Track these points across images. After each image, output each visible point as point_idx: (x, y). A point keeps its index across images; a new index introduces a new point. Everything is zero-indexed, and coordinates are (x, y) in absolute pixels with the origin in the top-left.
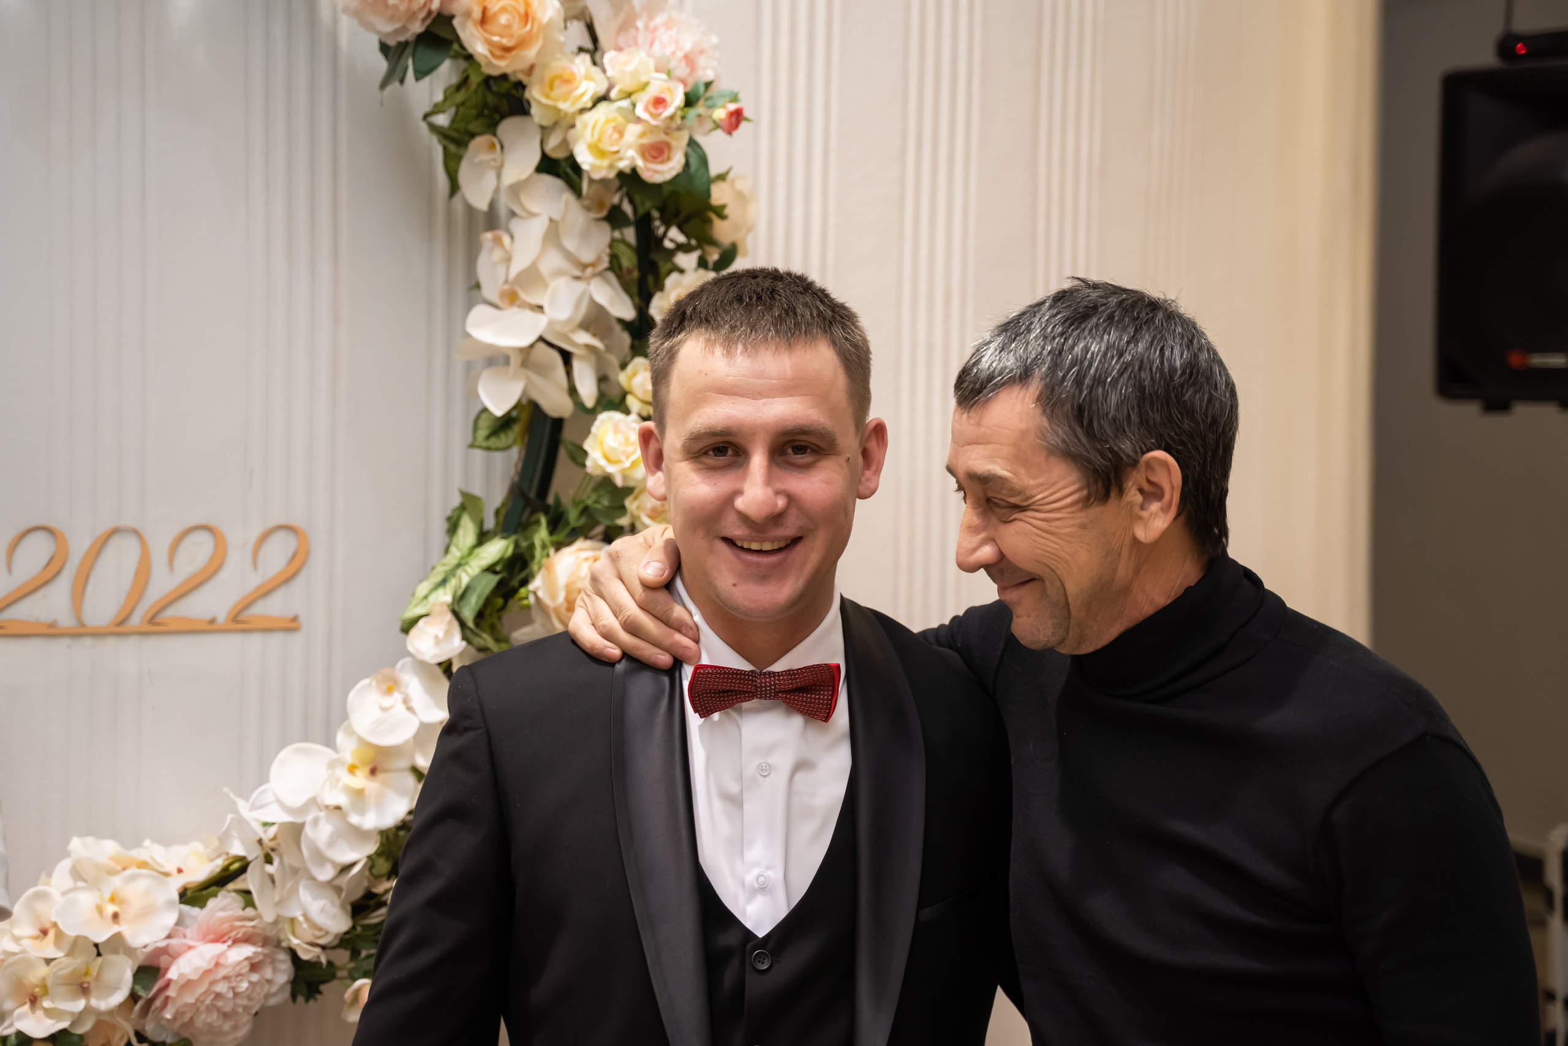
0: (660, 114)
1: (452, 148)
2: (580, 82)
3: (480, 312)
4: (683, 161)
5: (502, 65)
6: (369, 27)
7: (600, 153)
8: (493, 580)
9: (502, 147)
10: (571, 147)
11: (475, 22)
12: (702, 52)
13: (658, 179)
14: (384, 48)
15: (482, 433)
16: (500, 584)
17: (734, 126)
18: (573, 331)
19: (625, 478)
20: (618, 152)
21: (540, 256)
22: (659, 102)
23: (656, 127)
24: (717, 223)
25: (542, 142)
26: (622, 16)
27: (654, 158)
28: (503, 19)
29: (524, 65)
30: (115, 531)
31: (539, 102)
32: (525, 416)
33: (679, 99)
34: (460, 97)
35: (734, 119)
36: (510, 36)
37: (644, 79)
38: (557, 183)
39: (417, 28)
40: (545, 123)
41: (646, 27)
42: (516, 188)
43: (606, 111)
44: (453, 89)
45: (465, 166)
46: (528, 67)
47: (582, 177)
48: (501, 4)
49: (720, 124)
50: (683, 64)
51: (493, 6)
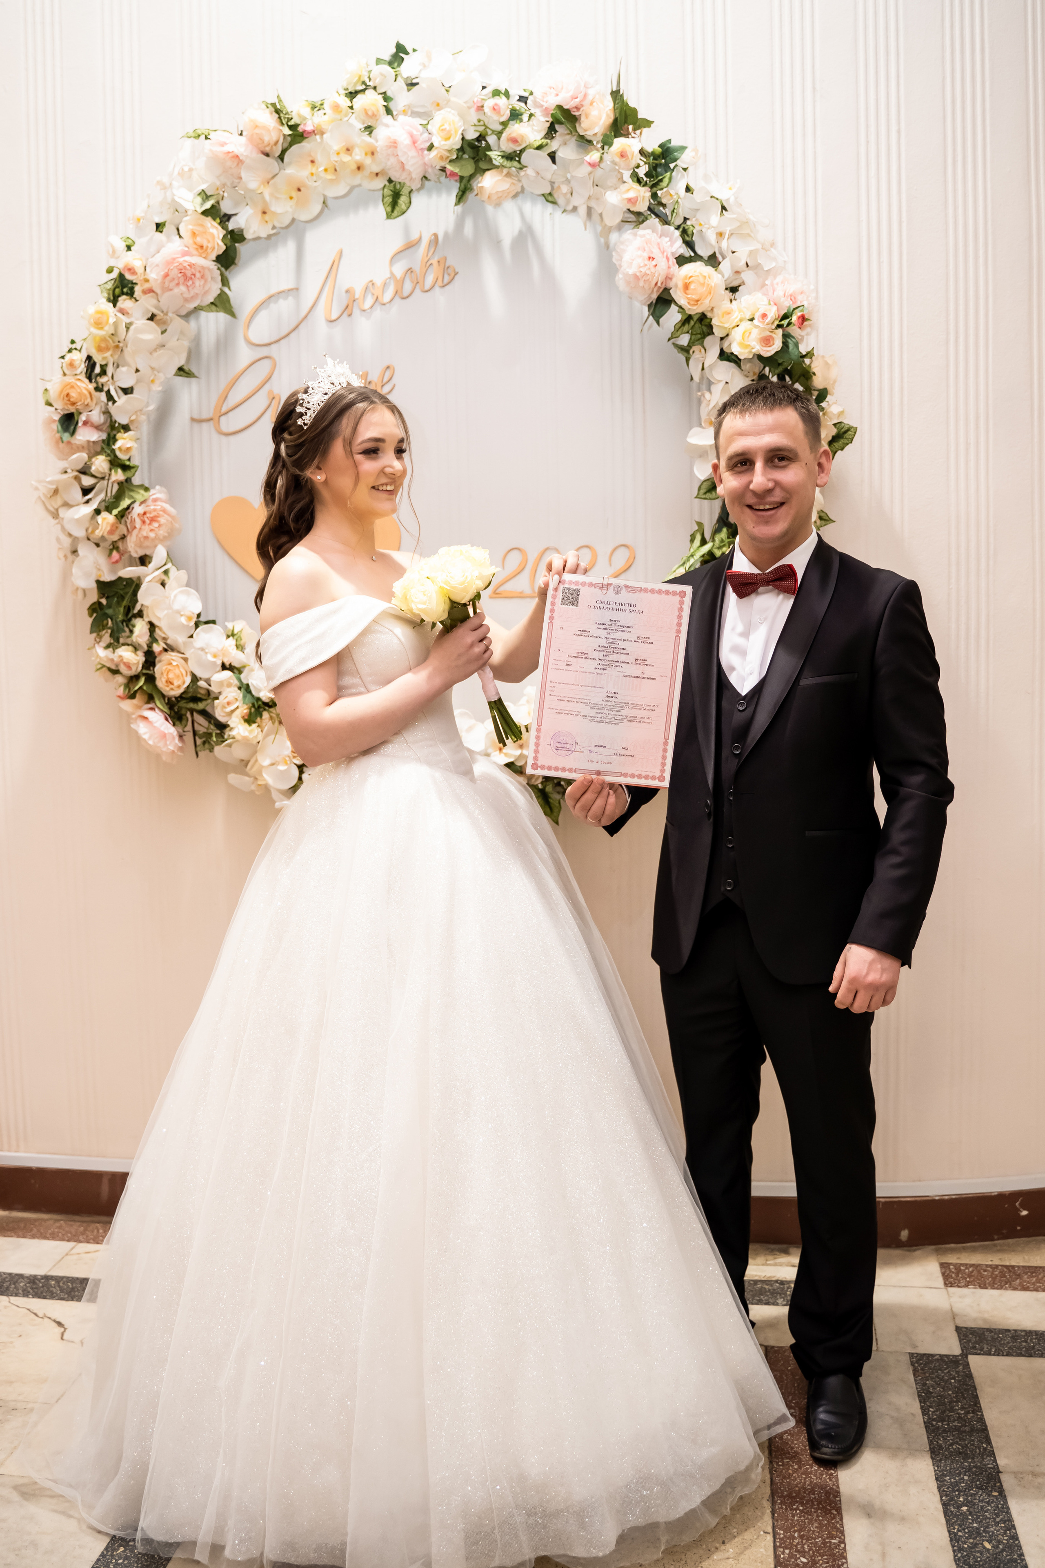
0: (765, 322)
1: (686, 354)
2: (736, 312)
3: (696, 430)
4: (782, 345)
5: (699, 310)
6: (640, 298)
7: (742, 345)
9: (705, 350)
10: (732, 345)
11: (681, 289)
12: (802, 293)
13: (768, 354)
14: (649, 307)
15: (702, 491)
17: (801, 323)
20: (751, 345)
22: (765, 316)
23: (767, 331)
24: (814, 377)
25: (721, 345)
27: (766, 344)
28: (693, 286)
29: (706, 307)
30: (547, 549)
31: (717, 326)
33: (772, 313)
34: (686, 328)
35: (801, 321)
36: (699, 293)
37: (758, 306)
38: (732, 364)
39: (655, 296)
40: (721, 337)
42: (711, 367)
43: (746, 325)
44: (680, 325)
45: (691, 362)
46: (710, 309)
47: (740, 360)
48: (691, 280)
49: (795, 323)
50: (788, 300)
51: (688, 281)
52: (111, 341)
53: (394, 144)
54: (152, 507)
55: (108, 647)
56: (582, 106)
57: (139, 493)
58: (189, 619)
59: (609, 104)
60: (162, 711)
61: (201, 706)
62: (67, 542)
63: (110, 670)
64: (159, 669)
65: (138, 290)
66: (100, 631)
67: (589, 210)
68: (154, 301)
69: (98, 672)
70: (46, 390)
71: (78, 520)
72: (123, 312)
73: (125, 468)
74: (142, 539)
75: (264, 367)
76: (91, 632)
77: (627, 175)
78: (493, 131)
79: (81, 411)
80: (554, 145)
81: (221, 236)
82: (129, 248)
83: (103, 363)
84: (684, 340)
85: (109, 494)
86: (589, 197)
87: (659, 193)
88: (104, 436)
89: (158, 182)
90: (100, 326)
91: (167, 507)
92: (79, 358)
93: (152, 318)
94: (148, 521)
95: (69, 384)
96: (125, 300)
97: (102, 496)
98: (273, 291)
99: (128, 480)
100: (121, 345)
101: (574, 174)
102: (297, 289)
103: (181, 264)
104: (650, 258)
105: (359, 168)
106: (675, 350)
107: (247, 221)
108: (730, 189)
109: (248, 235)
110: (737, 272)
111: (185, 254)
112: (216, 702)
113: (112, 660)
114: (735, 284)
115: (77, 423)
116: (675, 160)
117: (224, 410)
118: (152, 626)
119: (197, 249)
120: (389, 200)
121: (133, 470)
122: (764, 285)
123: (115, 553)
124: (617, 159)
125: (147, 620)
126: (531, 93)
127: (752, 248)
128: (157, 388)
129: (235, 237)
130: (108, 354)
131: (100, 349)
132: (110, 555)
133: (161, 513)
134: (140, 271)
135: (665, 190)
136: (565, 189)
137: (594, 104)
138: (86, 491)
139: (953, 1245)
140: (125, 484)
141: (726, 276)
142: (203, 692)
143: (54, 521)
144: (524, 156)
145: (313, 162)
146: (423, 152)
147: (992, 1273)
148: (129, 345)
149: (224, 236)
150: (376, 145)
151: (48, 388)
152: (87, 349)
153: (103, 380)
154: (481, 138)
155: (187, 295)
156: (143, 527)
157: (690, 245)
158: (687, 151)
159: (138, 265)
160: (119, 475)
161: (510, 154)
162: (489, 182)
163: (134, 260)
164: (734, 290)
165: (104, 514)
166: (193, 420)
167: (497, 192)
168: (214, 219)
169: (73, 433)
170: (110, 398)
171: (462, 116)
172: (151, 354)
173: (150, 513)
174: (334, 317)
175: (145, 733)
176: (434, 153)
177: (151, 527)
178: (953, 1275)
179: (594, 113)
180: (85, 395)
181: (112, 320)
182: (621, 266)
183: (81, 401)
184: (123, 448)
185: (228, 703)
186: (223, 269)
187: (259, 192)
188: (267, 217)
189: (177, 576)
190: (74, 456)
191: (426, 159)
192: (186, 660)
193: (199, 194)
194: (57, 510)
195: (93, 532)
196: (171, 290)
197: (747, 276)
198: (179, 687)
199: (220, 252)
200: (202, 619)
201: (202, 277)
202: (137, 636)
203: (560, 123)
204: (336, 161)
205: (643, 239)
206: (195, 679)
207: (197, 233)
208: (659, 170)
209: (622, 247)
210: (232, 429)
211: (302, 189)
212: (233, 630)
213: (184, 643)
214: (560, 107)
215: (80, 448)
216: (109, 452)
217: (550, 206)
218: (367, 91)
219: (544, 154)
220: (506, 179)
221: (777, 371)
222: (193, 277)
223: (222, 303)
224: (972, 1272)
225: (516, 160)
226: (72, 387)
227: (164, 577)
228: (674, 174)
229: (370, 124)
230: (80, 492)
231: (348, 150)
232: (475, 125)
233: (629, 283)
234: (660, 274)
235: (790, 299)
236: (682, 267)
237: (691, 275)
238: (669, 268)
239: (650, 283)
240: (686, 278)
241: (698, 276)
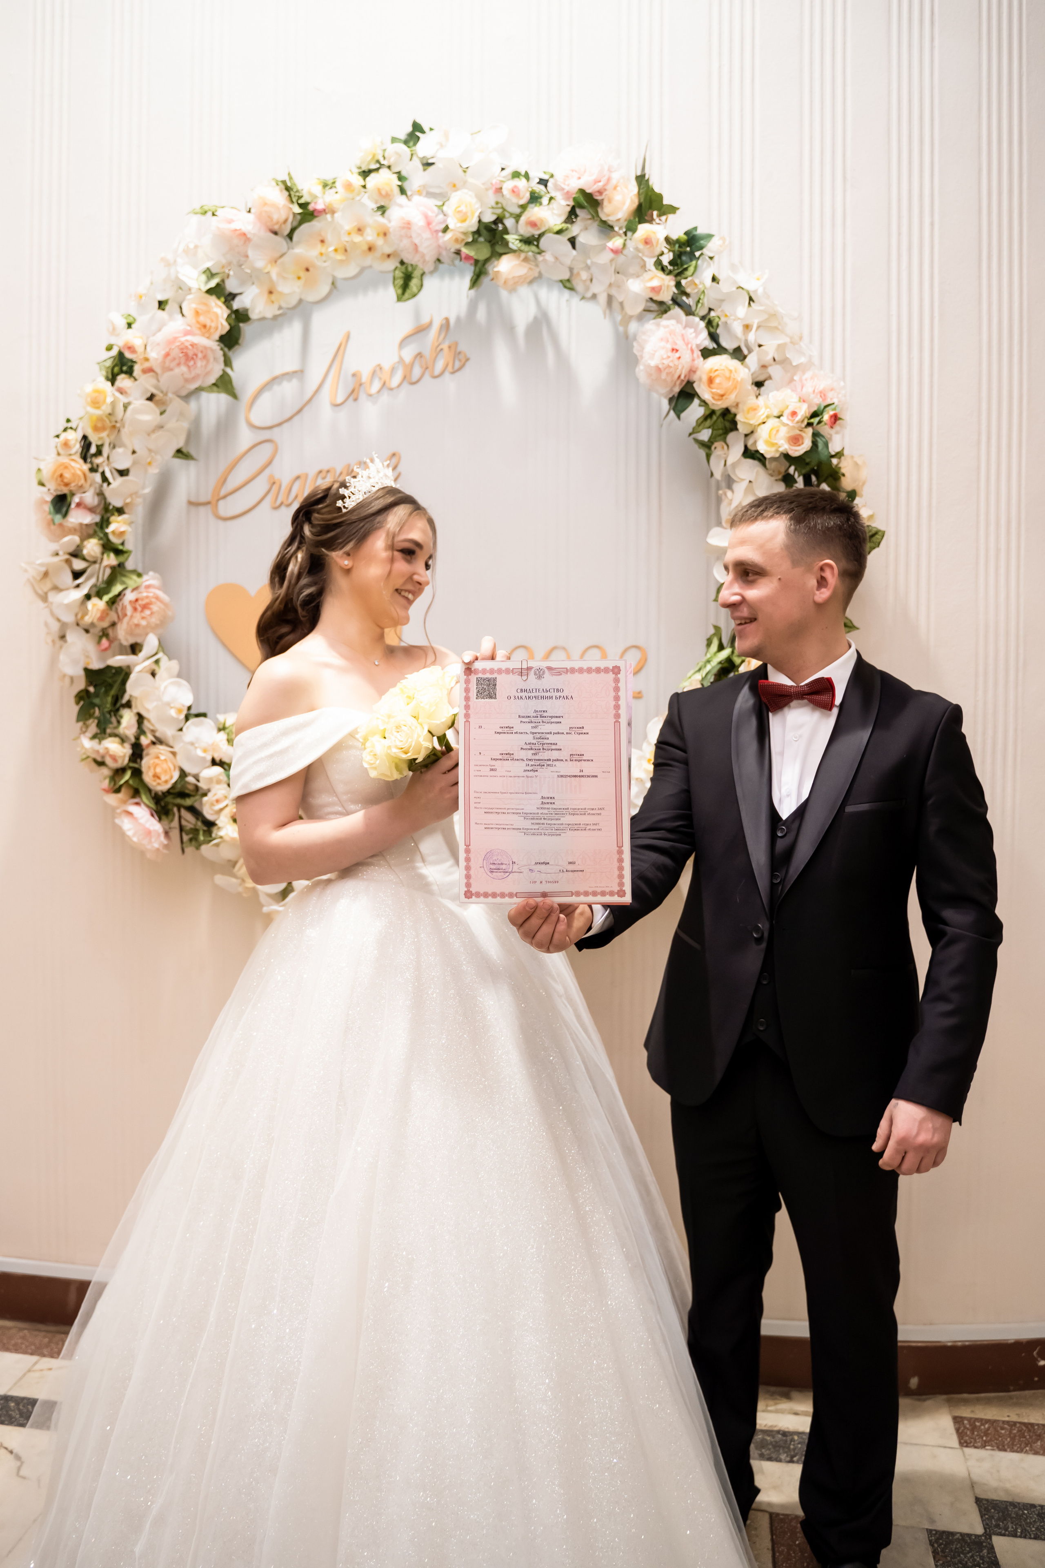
0: (793, 420)
1: (707, 450)
2: (761, 409)
4: (811, 444)
5: (721, 405)
6: (660, 391)
7: (771, 444)
8: (719, 667)
9: (728, 446)
10: (757, 443)
11: (705, 383)
13: (797, 454)
14: (669, 400)
17: (836, 424)
20: (779, 443)
22: (794, 414)
23: (794, 427)
24: (842, 478)
25: (745, 441)
27: (795, 443)
28: (717, 381)
29: (731, 403)
30: (556, 648)
31: (742, 422)
33: (805, 413)
34: (708, 422)
35: (833, 419)
36: (724, 389)
37: (789, 404)
38: (756, 463)
39: (677, 389)
40: (745, 434)
41: (800, 379)
42: (734, 465)
43: (772, 423)
44: (702, 420)
45: (713, 459)
46: (735, 404)
47: (765, 458)
48: (716, 373)
49: (826, 422)
50: (819, 396)
51: (713, 375)
52: (108, 421)
53: (408, 225)
54: (145, 594)
55: (94, 737)
56: (605, 190)
57: (131, 578)
58: (180, 711)
59: (634, 188)
60: (148, 806)
61: (188, 802)
62: (55, 627)
63: (95, 761)
64: (146, 764)
65: (137, 369)
66: (87, 719)
67: (610, 299)
68: (154, 381)
69: (83, 763)
70: (39, 470)
71: (68, 606)
72: (121, 391)
73: (118, 552)
74: (133, 627)
75: (265, 451)
76: (78, 720)
77: (650, 262)
78: (511, 214)
79: (74, 492)
80: (575, 230)
81: (225, 316)
82: (129, 325)
83: (99, 443)
84: (705, 435)
85: (100, 579)
86: (610, 285)
87: (683, 282)
88: (97, 519)
89: (163, 259)
90: (97, 405)
91: (160, 593)
92: (74, 438)
93: (151, 398)
94: (139, 609)
95: (62, 464)
96: (123, 379)
97: (93, 581)
98: (278, 372)
99: (121, 565)
100: (118, 425)
101: (595, 260)
102: (302, 371)
103: (182, 343)
104: (673, 350)
105: (370, 249)
106: (696, 446)
107: (253, 301)
108: (758, 279)
109: (253, 315)
110: (764, 367)
111: (187, 333)
112: (205, 799)
113: (98, 752)
114: (760, 378)
115: (70, 505)
116: (701, 248)
117: (223, 493)
118: (140, 718)
119: (200, 329)
120: (400, 282)
121: (126, 555)
122: (792, 380)
123: (104, 641)
124: (641, 246)
125: (135, 711)
126: (552, 176)
127: (780, 342)
128: (154, 471)
129: (240, 317)
130: (104, 434)
131: (96, 429)
132: (99, 642)
133: (153, 600)
134: (139, 348)
135: (689, 279)
136: (584, 275)
137: (618, 188)
138: (77, 575)
139: (965, 1396)
140: (118, 569)
141: (753, 370)
142: (191, 787)
143: (41, 605)
144: (543, 242)
145: (322, 241)
146: (437, 234)
147: (1010, 1432)
148: (127, 426)
149: (229, 316)
150: (389, 225)
151: (42, 467)
152: (83, 428)
153: (98, 460)
154: (499, 220)
155: (188, 376)
156: (135, 614)
157: (714, 337)
158: (714, 240)
159: (138, 343)
160: (111, 560)
161: (528, 238)
162: (505, 266)
163: (135, 338)
164: (759, 384)
165: (95, 600)
166: (190, 503)
167: (514, 277)
168: (219, 298)
169: (65, 515)
170: (105, 479)
171: (479, 198)
172: (149, 435)
173: (142, 599)
174: (339, 400)
175: (129, 830)
176: (448, 236)
177: (143, 615)
178: (968, 1433)
179: (617, 197)
180: (79, 476)
181: (109, 400)
182: (642, 357)
183: (74, 481)
184: (117, 532)
185: (217, 801)
186: (226, 349)
187: (266, 271)
188: (273, 297)
189: (167, 666)
190: (66, 539)
191: (441, 241)
192: (174, 754)
193: (204, 272)
194: (46, 594)
195: (83, 617)
196: (172, 370)
197: (775, 371)
198: (166, 782)
199: (224, 332)
200: (193, 711)
201: (205, 357)
202: (126, 728)
203: (582, 207)
204: (347, 242)
205: (667, 330)
206: (183, 774)
207: (200, 311)
208: (684, 258)
209: (644, 337)
210: (230, 514)
211: (311, 269)
212: (224, 724)
213: (174, 737)
214: (582, 191)
215: (72, 531)
216: (101, 535)
217: (567, 293)
218: (381, 171)
219: (563, 239)
220: (524, 264)
221: (804, 471)
222: (194, 357)
223: (224, 384)
224: (988, 1429)
225: (534, 245)
226: (66, 467)
227: (155, 667)
228: (700, 262)
229: (383, 204)
230: (70, 576)
231: (359, 230)
232: (493, 208)
233: (650, 375)
234: (683, 367)
235: (821, 396)
236: (706, 360)
237: (716, 368)
238: (693, 360)
239: (673, 375)
240: (711, 371)
241: (723, 370)
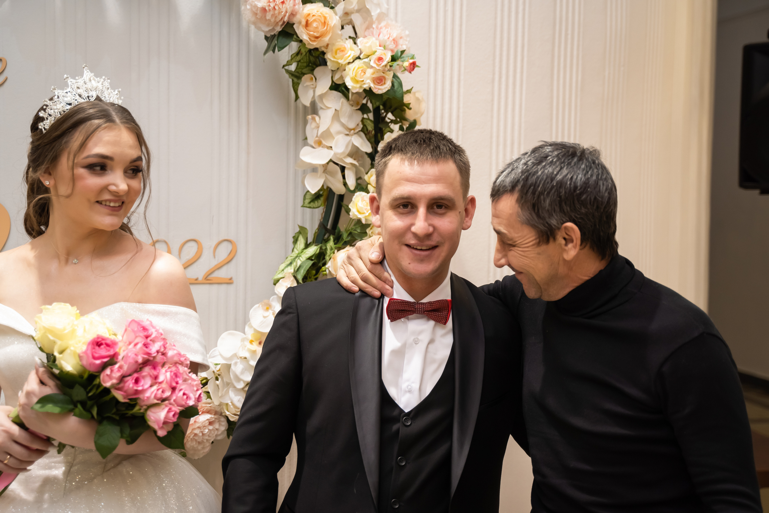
0: (380, 64)
1: (295, 80)
2: (348, 51)
3: (306, 149)
4: (391, 84)
5: (314, 44)
6: (259, 29)
7: (356, 81)
8: (310, 263)
9: (316, 79)
10: (344, 79)
11: (303, 26)
12: (401, 38)
13: (380, 92)
14: (266, 38)
15: (307, 201)
16: (313, 265)
17: (412, 69)
18: (345, 157)
19: (366, 220)
20: (363, 81)
21: (330, 125)
22: (380, 59)
23: (379, 70)
24: (407, 111)
25: (332, 77)
26: (367, 22)
27: (379, 83)
28: (315, 25)
29: (325, 44)
30: (157, 241)
31: (330, 60)
32: (325, 194)
33: (388, 58)
34: (298, 58)
35: (412, 66)
36: (318, 32)
37: (374, 50)
38: (341, 95)
39: (279, 29)
40: (333, 69)
41: (377, 28)
42: (321, 97)
44: (295, 55)
45: (300, 87)
47: (349, 91)
48: (314, 18)
49: (406, 68)
50: (393, 43)
51: (311, 19)
84: (293, 67)
106: (287, 76)
110: (348, 14)
141: (339, 16)
197: (357, 19)
233: (256, 14)
234: (286, 12)
235: (394, 43)
236: (304, 5)
237: (314, 14)
238: (294, 5)
239: (276, 17)
240: (309, 15)
241: (320, 16)
